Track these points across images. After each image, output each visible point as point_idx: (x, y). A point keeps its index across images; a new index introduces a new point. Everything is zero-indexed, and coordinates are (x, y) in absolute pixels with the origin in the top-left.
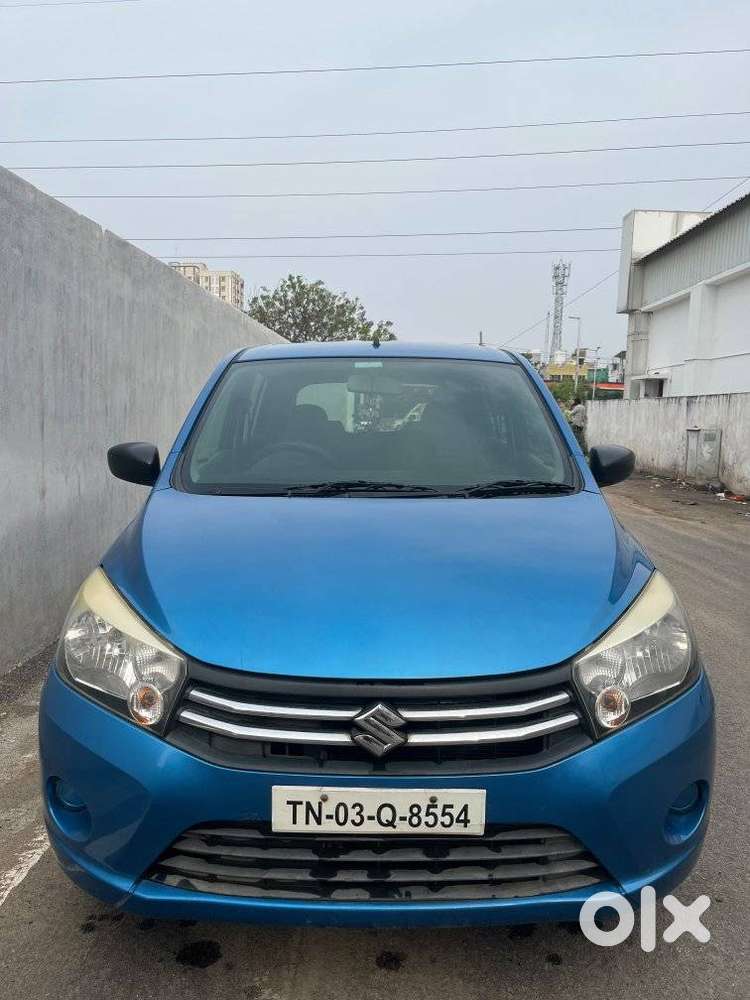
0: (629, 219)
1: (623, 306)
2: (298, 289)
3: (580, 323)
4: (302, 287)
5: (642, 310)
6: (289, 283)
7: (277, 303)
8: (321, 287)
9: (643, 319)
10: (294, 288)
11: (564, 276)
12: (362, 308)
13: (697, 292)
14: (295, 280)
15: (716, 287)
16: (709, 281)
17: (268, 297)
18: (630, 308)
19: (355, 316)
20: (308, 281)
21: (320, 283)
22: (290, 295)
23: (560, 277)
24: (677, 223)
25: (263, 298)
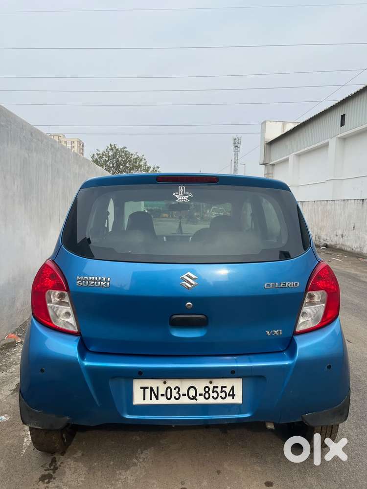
0: (263, 124)
1: (262, 162)
2: (114, 151)
3: (245, 167)
4: (117, 150)
5: (270, 163)
6: (110, 148)
7: (104, 157)
8: (125, 150)
9: (270, 168)
10: (112, 149)
11: (238, 143)
12: (145, 160)
13: (291, 157)
14: (113, 146)
15: (299, 156)
16: (295, 153)
17: (100, 154)
18: (265, 162)
19: (142, 163)
20: (119, 147)
21: (125, 148)
22: (111, 153)
23: (236, 144)
24: (284, 126)
25: (98, 154)
